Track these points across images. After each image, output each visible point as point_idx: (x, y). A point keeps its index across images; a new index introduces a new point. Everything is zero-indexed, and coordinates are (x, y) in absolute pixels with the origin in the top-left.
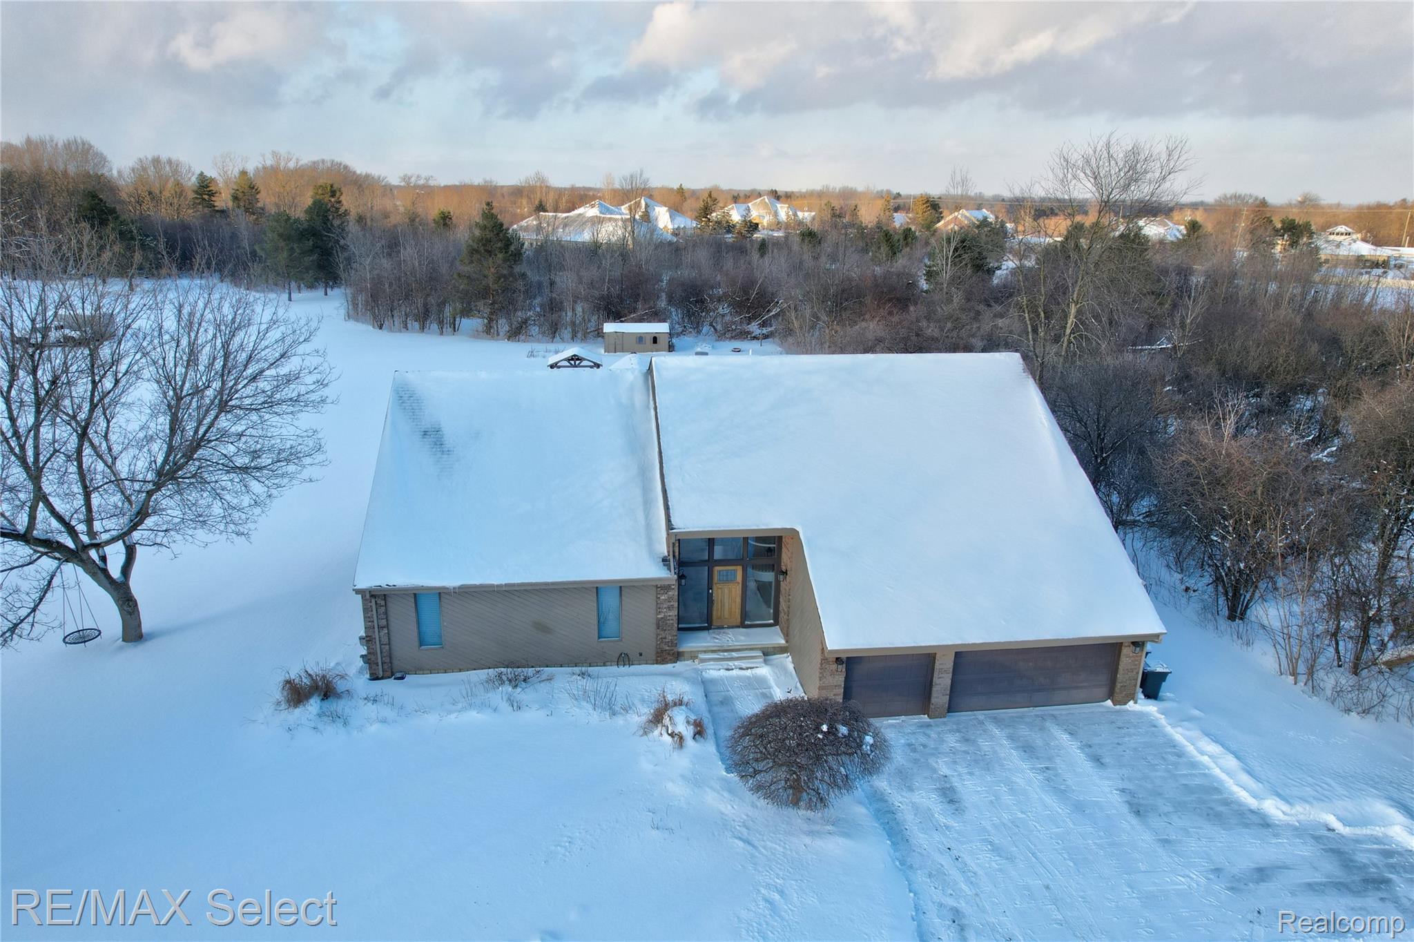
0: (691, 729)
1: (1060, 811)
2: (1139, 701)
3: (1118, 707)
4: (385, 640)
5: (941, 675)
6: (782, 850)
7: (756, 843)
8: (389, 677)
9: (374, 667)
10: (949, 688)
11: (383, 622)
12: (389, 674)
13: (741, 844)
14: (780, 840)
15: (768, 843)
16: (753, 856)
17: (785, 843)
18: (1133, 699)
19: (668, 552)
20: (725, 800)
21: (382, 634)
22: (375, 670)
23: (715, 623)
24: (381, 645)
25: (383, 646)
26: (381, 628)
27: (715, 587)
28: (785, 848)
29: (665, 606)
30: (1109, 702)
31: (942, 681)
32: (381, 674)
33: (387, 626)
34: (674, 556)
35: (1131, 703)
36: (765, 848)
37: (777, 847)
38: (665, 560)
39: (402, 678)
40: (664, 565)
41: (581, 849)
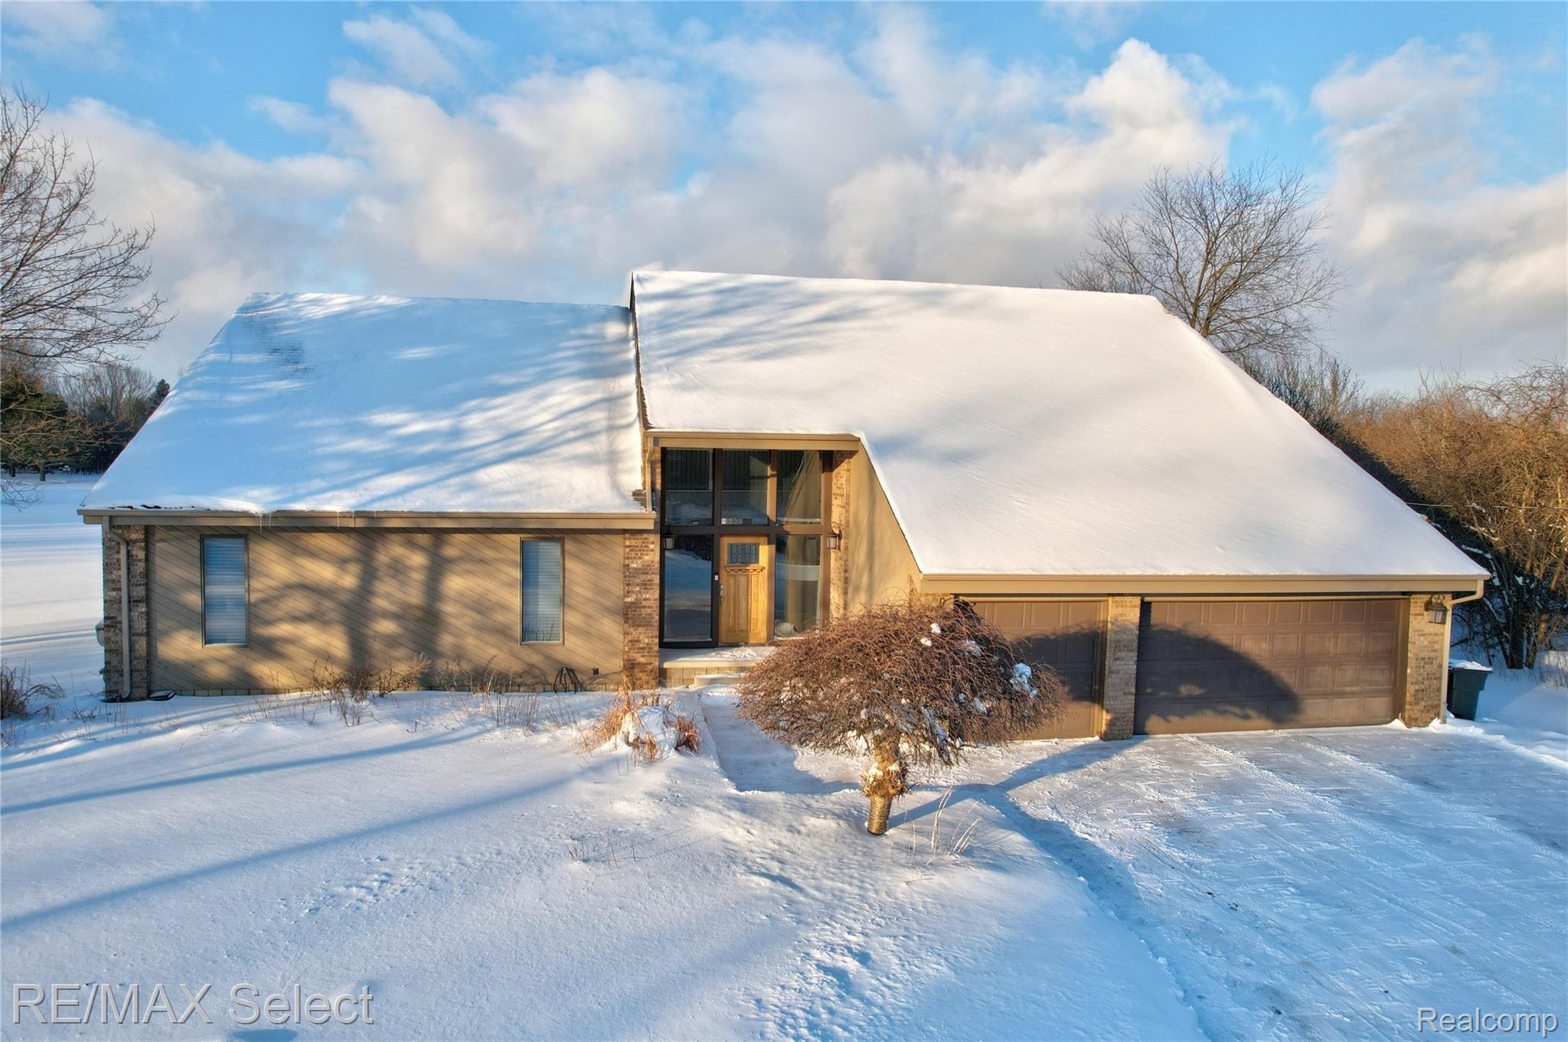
0: (671, 735)
1: (1402, 841)
2: (1448, 720)
3: (1414, 730)
4: (141, 625)
5: (1119, 654)
6: (856, 890)
7: (799, 882)
8: (142, 699)
9: (115, 677)
10: (1133, 681)
11: (139, 592)
12: (143, 692)
13: (765, 882)
14: (852, 877)
15: (825, 881)
16: (791, 902)
17: (862, 882)
18: (1437, 715)
19: (644, 483)
20: (733, 823)
21: (135, 614)
22: (116, 683)
23: (723, 638)
24: (131, 634)
25: (134, 638)
26: (132, 602)
27: (723, 573)
28: (861, 888)
29: (638, 581)
30: (1398, 724)
31: (1122, 668)
32: (126, 691)
33: (147, 600)
34: (653, 490)
35: (1436, 722)
36: (818, 889)
37: (847, 887)
38: (637, 494)
39: (166, 698)
40: (636, 500)
41: (404, 891)
